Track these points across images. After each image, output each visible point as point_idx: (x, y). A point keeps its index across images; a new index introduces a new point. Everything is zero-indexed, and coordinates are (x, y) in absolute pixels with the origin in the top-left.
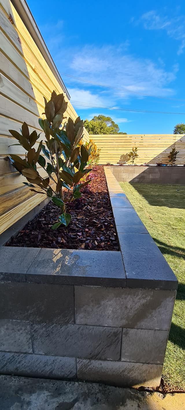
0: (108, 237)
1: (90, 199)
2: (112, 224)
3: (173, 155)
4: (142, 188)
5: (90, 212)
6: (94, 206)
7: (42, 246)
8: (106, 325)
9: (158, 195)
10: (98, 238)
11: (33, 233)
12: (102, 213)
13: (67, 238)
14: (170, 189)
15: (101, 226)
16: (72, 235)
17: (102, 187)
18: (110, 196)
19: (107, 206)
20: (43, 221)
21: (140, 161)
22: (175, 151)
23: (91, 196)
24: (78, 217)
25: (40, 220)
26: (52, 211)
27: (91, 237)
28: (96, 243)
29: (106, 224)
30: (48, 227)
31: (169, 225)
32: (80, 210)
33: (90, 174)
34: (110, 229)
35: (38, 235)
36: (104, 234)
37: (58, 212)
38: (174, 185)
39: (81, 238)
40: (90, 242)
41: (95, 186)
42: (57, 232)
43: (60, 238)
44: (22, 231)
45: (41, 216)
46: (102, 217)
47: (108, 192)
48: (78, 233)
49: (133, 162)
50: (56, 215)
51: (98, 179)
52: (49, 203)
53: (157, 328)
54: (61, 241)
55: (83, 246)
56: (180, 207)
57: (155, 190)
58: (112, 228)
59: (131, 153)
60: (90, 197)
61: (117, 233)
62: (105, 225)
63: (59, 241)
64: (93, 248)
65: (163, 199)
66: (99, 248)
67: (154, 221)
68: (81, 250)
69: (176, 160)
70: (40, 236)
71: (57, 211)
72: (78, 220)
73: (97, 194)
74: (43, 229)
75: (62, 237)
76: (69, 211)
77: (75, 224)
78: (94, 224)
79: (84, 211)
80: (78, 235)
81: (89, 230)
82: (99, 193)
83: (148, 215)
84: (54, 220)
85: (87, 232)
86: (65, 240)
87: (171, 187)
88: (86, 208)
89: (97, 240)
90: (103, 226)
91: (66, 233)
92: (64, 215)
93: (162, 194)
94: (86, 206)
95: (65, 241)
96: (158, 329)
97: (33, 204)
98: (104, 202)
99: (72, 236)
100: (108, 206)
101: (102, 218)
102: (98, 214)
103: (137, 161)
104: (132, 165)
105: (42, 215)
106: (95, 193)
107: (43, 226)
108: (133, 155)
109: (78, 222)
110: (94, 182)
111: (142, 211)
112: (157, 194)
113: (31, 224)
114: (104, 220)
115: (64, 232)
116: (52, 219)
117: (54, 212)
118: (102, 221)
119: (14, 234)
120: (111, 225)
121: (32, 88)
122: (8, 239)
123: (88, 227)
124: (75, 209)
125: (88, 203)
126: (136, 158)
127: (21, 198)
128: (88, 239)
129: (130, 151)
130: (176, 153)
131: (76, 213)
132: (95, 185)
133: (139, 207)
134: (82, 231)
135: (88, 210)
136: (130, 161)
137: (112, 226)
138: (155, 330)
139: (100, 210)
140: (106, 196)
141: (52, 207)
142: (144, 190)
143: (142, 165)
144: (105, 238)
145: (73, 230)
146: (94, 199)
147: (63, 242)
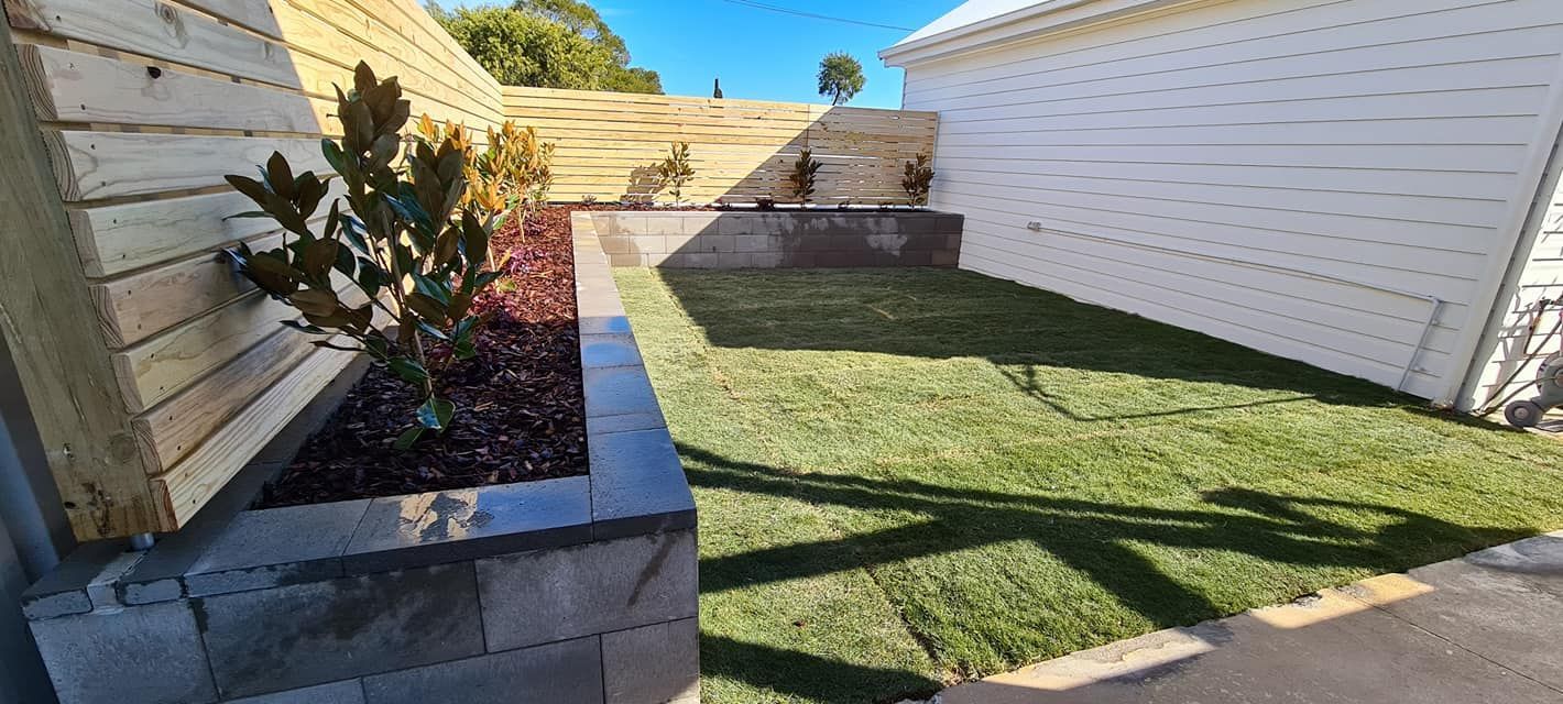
0: (563, 448)
1: (513, 347)
2: (578, 416)
3: (803, 174)
4: (710, 289)
5: (513, 390)
6: (529, 368)
7: (373, 495)
8: (563, 638)
9: (760, 310)
10: (535, 455)
11: (333, 467)
12: (550, 389)
13: (446, 464)
14: (797, 285)
15: (545, 424)
16: (460, 456)
17: (556, 300)
18: (581, 332)
19: (568, 365)
20: (361, 429)
21: (702, 191)
22: (812, 161)
23: (518, 335)
24: (475, 406)
25: (350, 426)
26: (384, 397)
27: (513, 454)
28: (529, 467)
29: (560, 416)
30: (381, 444)
31: (776, 400)
32: (483, 386)
33: (513, 255)
34: (569, 429)
35: (354, 469)
36: (551, 444)
37: (409, 399)
38: (813, 271)
39: (488, 460)
40: (512, 465)
41: (535, 297)
42: (412, 456)
43: (425, 469)
44: (295, 467)
45: (349, 418)
46: (551, 400)
47: (577, 319)
48: (478, 450)
49: (678, 194)
50: (400, 408)
51: (543, 268)
52: (369, 371)
53: (671, 618)
54: (430, 475)
55: (493, 479)
56: (817, 343)
57: (753, 291)
58: (577, 424)
59: (669, 161)
60: (513, 342)
61: (586, 438)
62: (555, 421)
63: (424, 475)
64: (521, 478)
65: (770, 323)
66: (538, 475)
67: (735, 395)
68: (489, 488)
69: (813, 190)
70: (359, 473)
71: (403, 395)
72: (475, 415)
73: (540, 326)
74: (365, 451)
75: (430, 464)
76: (446, 392)
77: (468, 427)
78: (522, 423)
79: (494, 386)
80: (479, 454)
81: (511, 438)
82: (546, 324)
83: (719, 375)
84: (399, 423)
85: (504, 443)
86: (443, 472)
87: (803, 278)
88: (500, 378)
89: (531, 460)
90: (551, 425)
91: (441, 455)
92: (429, 405)
93: (772, 305)
94: (501, 373)
95: (439, 475)
96: (675, 618)
97: (315, 380)
98: (561, 352)
99: (460, 459)
100: (572, 365)
101: (548, 403)
102: (536, 392)
103: (692, 192)
104: (675, 205)
105: (352, 415)
106: (532, 325)
107: (364, 443)
108: (676, 169)
109: (475, 421)
110: (529, 284)
111: (704, 365)
112: (756, 306)
113: (320, 442)
114: (555, 408)
115: (434, 453)
116: (390, 423)
117: (391, 399)
118: (549, 411)
119: (270, 476)
120: (573, 419)
121: (271, 9)
122: (253, 493)
123: (506, 430)
124: (466, 384)
125: (508, 360)
126: (686, 183)
127: (276, 368)
128: (508, 461)
129: (664, 156)
130: (816, 166)
131: (469, 397)
132: (533, 292)
133: (695, 354)
134: (489, 444)
135: (507, 382)
136: (666, 190)
137: (576, 419)
138: (670, 621)
139: (545, 381)
140: (567, 332)
141: (381, 384)
142: (717, 293)
143: (709, 206)
144: (556, 452)
145: (461, 445)
146: (529, 348)
147: (435, 478)
